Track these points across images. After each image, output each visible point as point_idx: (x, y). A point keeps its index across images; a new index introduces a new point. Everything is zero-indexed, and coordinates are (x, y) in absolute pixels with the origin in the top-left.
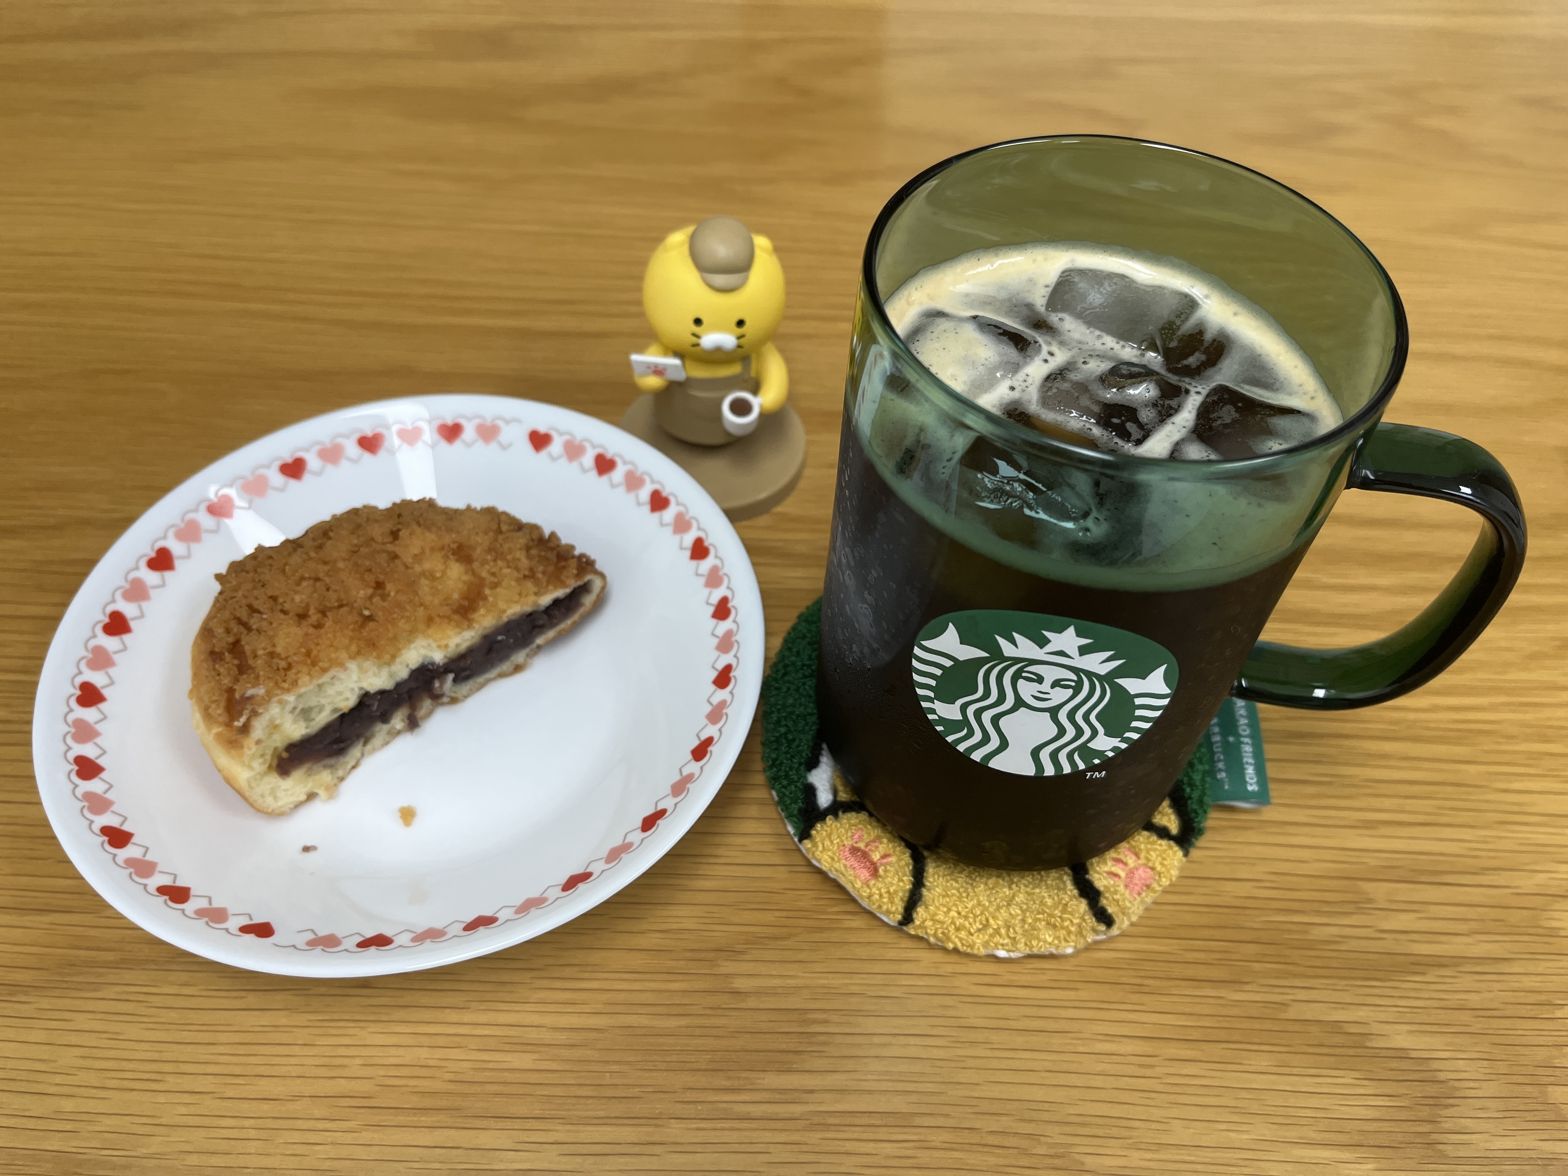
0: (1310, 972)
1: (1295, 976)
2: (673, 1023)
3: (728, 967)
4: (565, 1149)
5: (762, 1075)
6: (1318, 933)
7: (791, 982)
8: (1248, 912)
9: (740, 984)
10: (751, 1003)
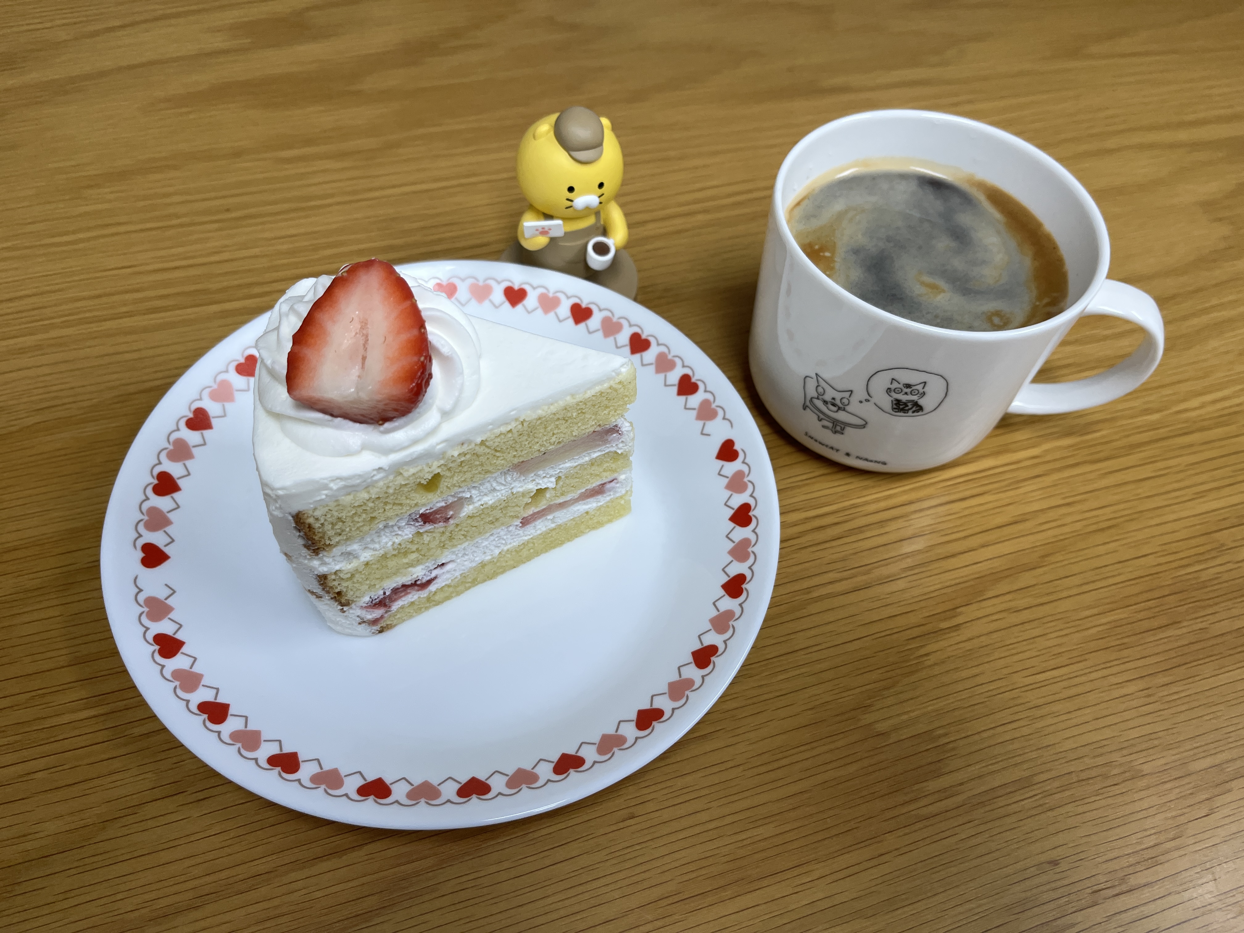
0: (1211, 602)
1: (1204, 608)
2: (852, 769)
3: (868, 718)
4: (829, 879)
5: (925, 784)
6: (1204, 576)
7: (912, 714)
8: (1161, 575)
9: (881, 727)
10: (894, 738)
